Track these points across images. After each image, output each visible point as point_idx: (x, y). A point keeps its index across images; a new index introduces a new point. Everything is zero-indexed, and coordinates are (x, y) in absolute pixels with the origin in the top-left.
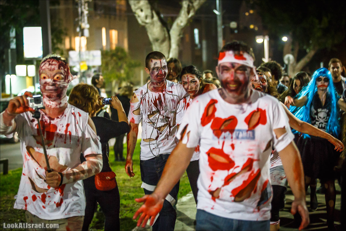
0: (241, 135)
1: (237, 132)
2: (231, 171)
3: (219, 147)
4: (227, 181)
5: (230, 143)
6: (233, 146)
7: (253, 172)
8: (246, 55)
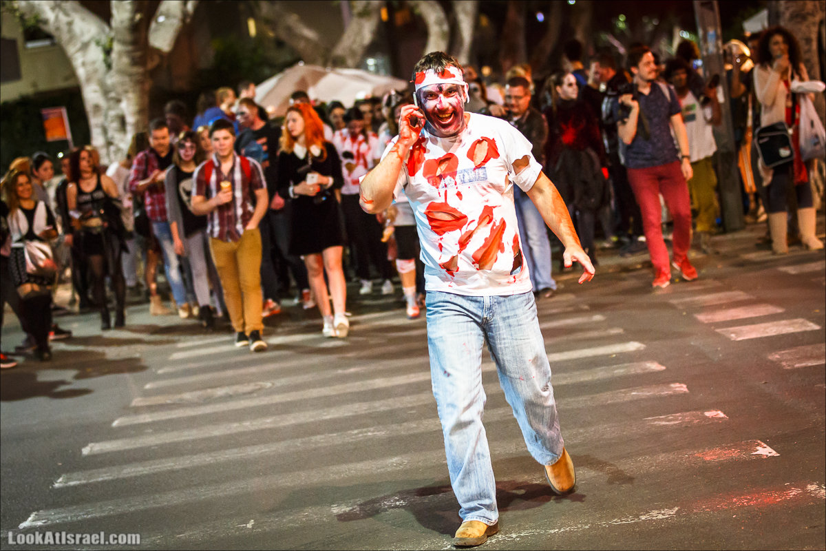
0: (467, 178)
1: (461, 175)
2: (464, 229)
3: (441, 200)
4: (463, 244)
5: (456, 191)
6: (459, 194)
7: (494, 223)
8: (452, 70)
